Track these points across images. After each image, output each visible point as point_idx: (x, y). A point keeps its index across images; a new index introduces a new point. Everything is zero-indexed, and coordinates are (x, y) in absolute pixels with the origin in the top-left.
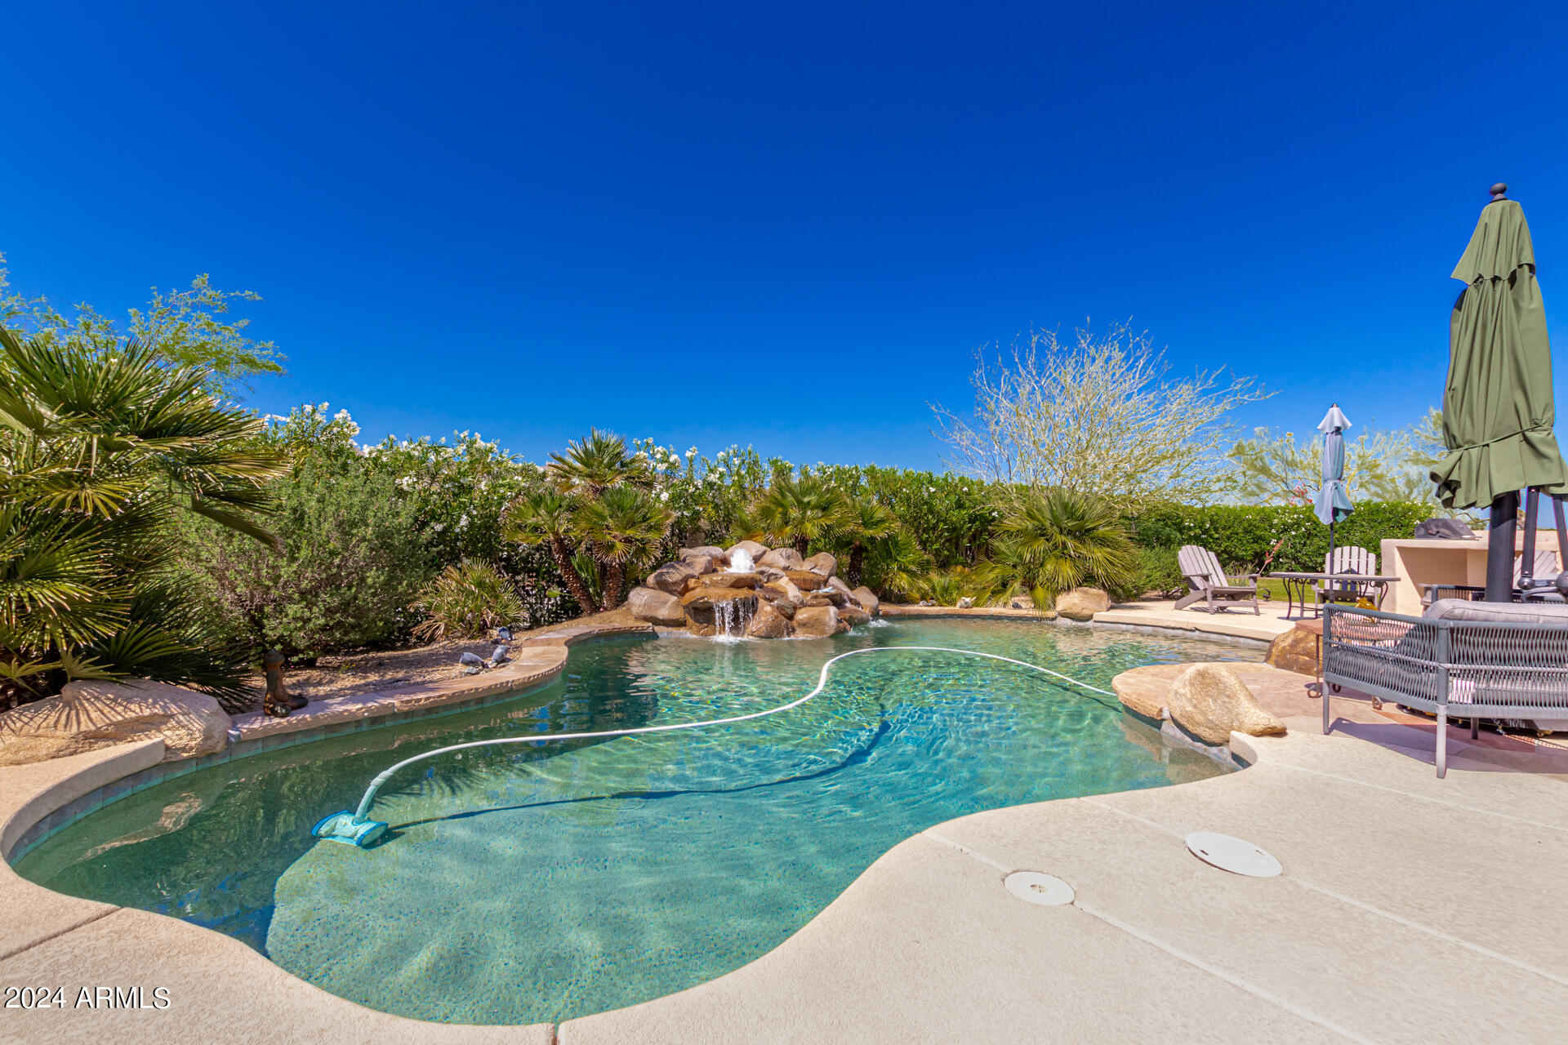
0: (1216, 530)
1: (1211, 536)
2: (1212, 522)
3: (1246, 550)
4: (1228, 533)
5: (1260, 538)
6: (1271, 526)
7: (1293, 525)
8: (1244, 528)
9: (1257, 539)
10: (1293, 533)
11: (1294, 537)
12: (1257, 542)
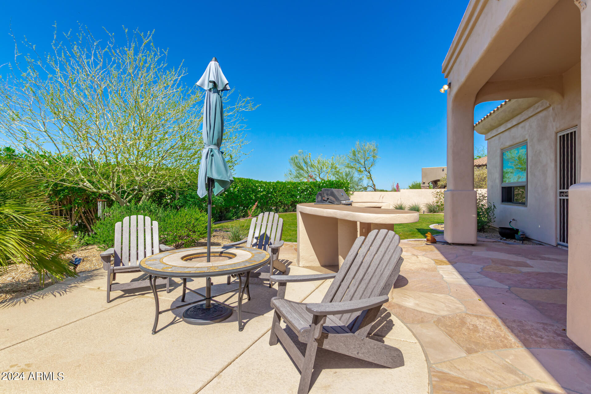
0: (275, 192)
1: (273, 195)
2: (274, 189)
3: (288, 201)
4: (280, 193)
5: (293, 195)
6: (298, 190)
7: (306, 189)
8: (287, 191)
9: (292, 196)
10: (305, 193)
11: (306, 195)
12: (292, 197)
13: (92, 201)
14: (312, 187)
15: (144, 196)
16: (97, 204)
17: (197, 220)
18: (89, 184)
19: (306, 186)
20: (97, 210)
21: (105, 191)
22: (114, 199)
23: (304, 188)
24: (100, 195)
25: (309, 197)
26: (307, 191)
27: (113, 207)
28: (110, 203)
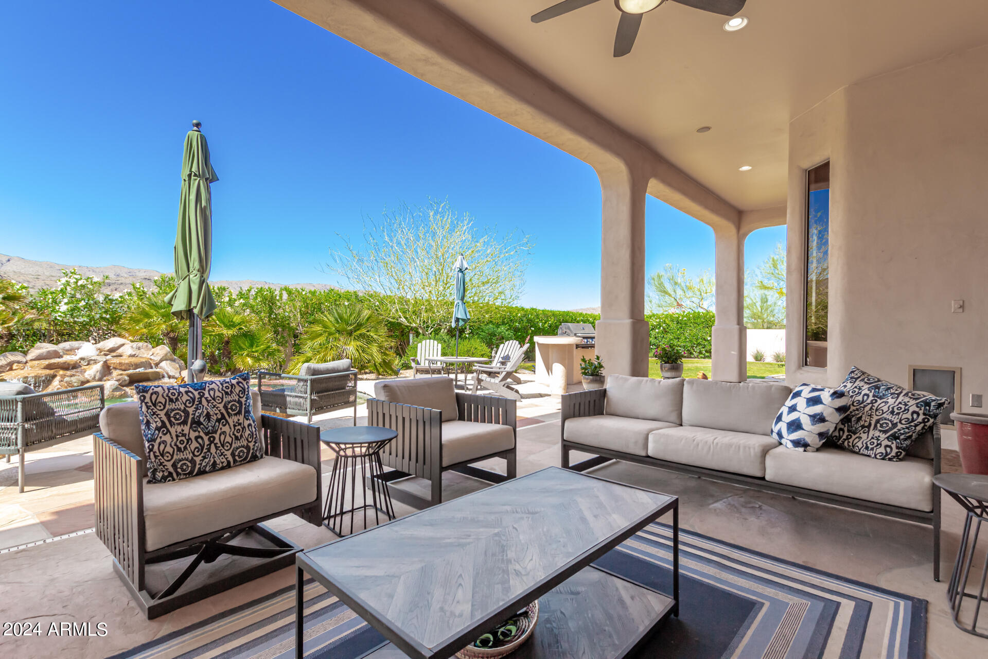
13: (405, 334)
14: (667, 322)
15: (443, 330)
16: (409, 336)
17: (476, 349)
18: (405, 320)
19: (658, 320)
20: (409, 342)
21: (414, 325)
22: (421, 332)
23: (655, 323)
24: (412, 329)
25: (663, 337)
26: (660, 327)
27: (419, 337)
28: (418, 334)
